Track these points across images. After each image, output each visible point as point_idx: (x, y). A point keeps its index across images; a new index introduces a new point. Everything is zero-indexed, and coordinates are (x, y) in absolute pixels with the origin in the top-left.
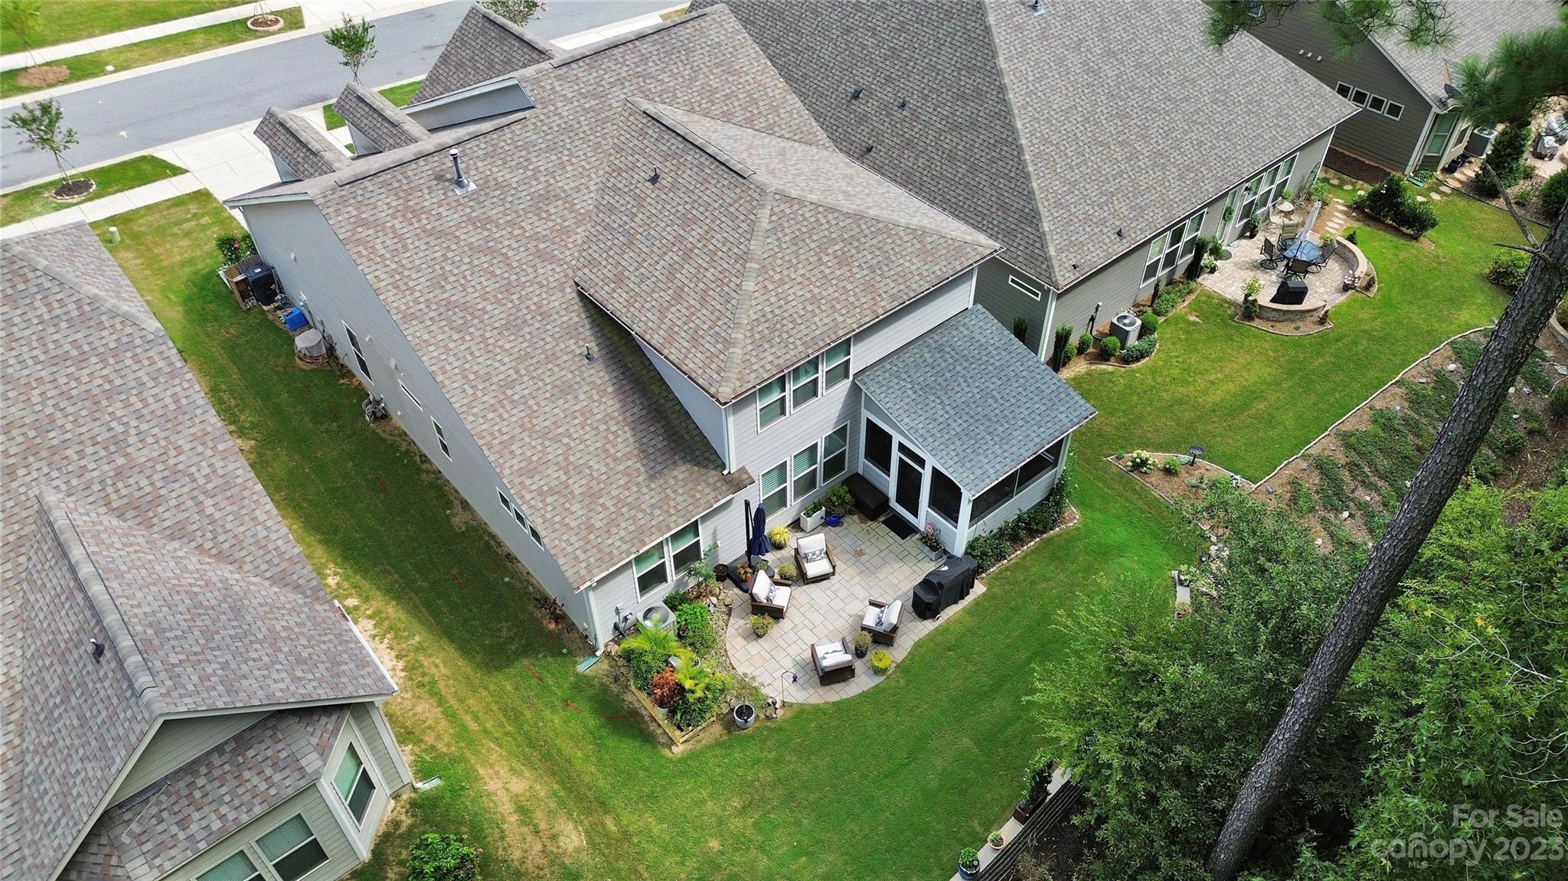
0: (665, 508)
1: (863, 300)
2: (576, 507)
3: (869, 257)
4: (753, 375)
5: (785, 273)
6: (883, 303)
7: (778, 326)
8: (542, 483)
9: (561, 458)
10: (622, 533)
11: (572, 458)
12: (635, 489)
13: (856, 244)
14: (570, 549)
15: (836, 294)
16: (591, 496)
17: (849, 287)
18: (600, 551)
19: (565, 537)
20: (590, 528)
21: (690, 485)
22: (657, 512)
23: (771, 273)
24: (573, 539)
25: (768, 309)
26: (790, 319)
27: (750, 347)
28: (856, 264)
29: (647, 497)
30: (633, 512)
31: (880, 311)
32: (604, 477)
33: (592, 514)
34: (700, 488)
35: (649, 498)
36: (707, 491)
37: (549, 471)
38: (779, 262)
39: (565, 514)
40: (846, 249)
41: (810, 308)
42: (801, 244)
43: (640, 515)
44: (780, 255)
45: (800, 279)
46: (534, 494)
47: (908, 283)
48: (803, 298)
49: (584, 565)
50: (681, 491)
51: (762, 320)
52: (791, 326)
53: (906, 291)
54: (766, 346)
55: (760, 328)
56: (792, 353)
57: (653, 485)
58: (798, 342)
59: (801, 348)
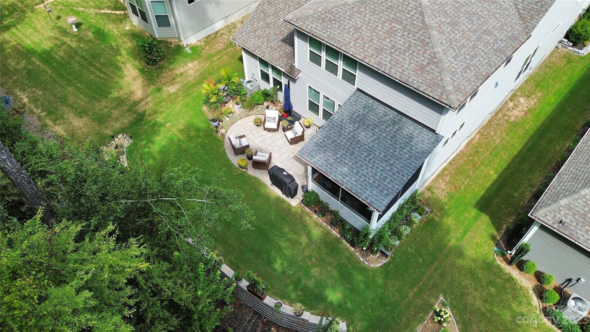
0: (272, 51)
1: (369, 50)
2: (261, 23)
3: (401, 43)
4: (302, 23)
5: (367, 12)
6: (372, 60)
7: (334, 22)
8: (267, 9)
9: (279, 9)
10: (256, 42)
11: (280, 12)
12: (276, 37)
13: (406, 33)
14: (245, 29)
15: (366, 38)
16: (268, 26)
17: (375, 41)
18: (247, 39)
19: (249, 26)
20: (255, 31)
21: (284, 55)
22: (269, 49)
23: (364, 6)
24: (249, 28)
25: (341, 14)
26: (340, 25)
27: (316, 16)
28: (392, 39)
29: (274, 43)
30: (266, 42)
31: (367, 61)
32: (277, 26)
33: (261, 29)
34: (285, 59)
35: (273, 44)
36: (284, 62)
37: (272, 9)
38: (372, 7)
39: (258, 21)
40: (399, 31)
41: (351, 30)
42: (389, 11)
43: (265, 44)
44: (377, 5)
45: (367, 19)
46: (262, 9)
47: (394, 67)
48: (356, 25)
49: (241, 36)
50: (281, 53)
51: (334, 14)
52: (336, 26)
53: (388, 68)
54: (320, 22)
55: (329, 16)
56: (321, 33)
57: (279, 43)
58: (328, 33)
59: (325, 35)
